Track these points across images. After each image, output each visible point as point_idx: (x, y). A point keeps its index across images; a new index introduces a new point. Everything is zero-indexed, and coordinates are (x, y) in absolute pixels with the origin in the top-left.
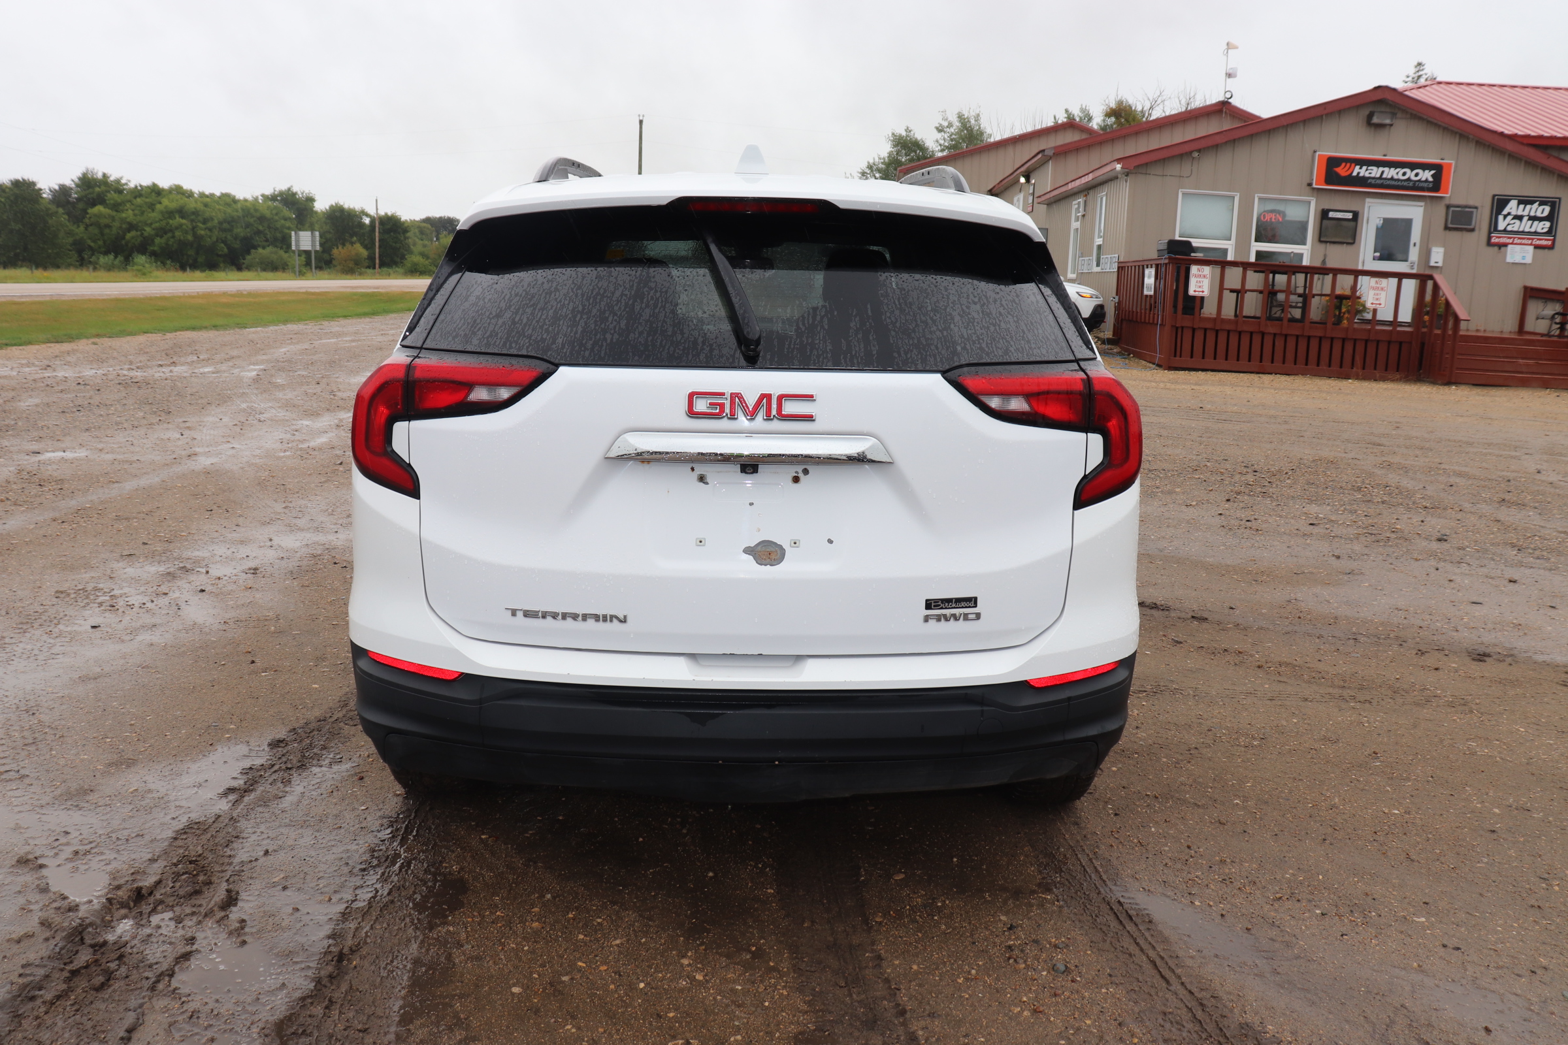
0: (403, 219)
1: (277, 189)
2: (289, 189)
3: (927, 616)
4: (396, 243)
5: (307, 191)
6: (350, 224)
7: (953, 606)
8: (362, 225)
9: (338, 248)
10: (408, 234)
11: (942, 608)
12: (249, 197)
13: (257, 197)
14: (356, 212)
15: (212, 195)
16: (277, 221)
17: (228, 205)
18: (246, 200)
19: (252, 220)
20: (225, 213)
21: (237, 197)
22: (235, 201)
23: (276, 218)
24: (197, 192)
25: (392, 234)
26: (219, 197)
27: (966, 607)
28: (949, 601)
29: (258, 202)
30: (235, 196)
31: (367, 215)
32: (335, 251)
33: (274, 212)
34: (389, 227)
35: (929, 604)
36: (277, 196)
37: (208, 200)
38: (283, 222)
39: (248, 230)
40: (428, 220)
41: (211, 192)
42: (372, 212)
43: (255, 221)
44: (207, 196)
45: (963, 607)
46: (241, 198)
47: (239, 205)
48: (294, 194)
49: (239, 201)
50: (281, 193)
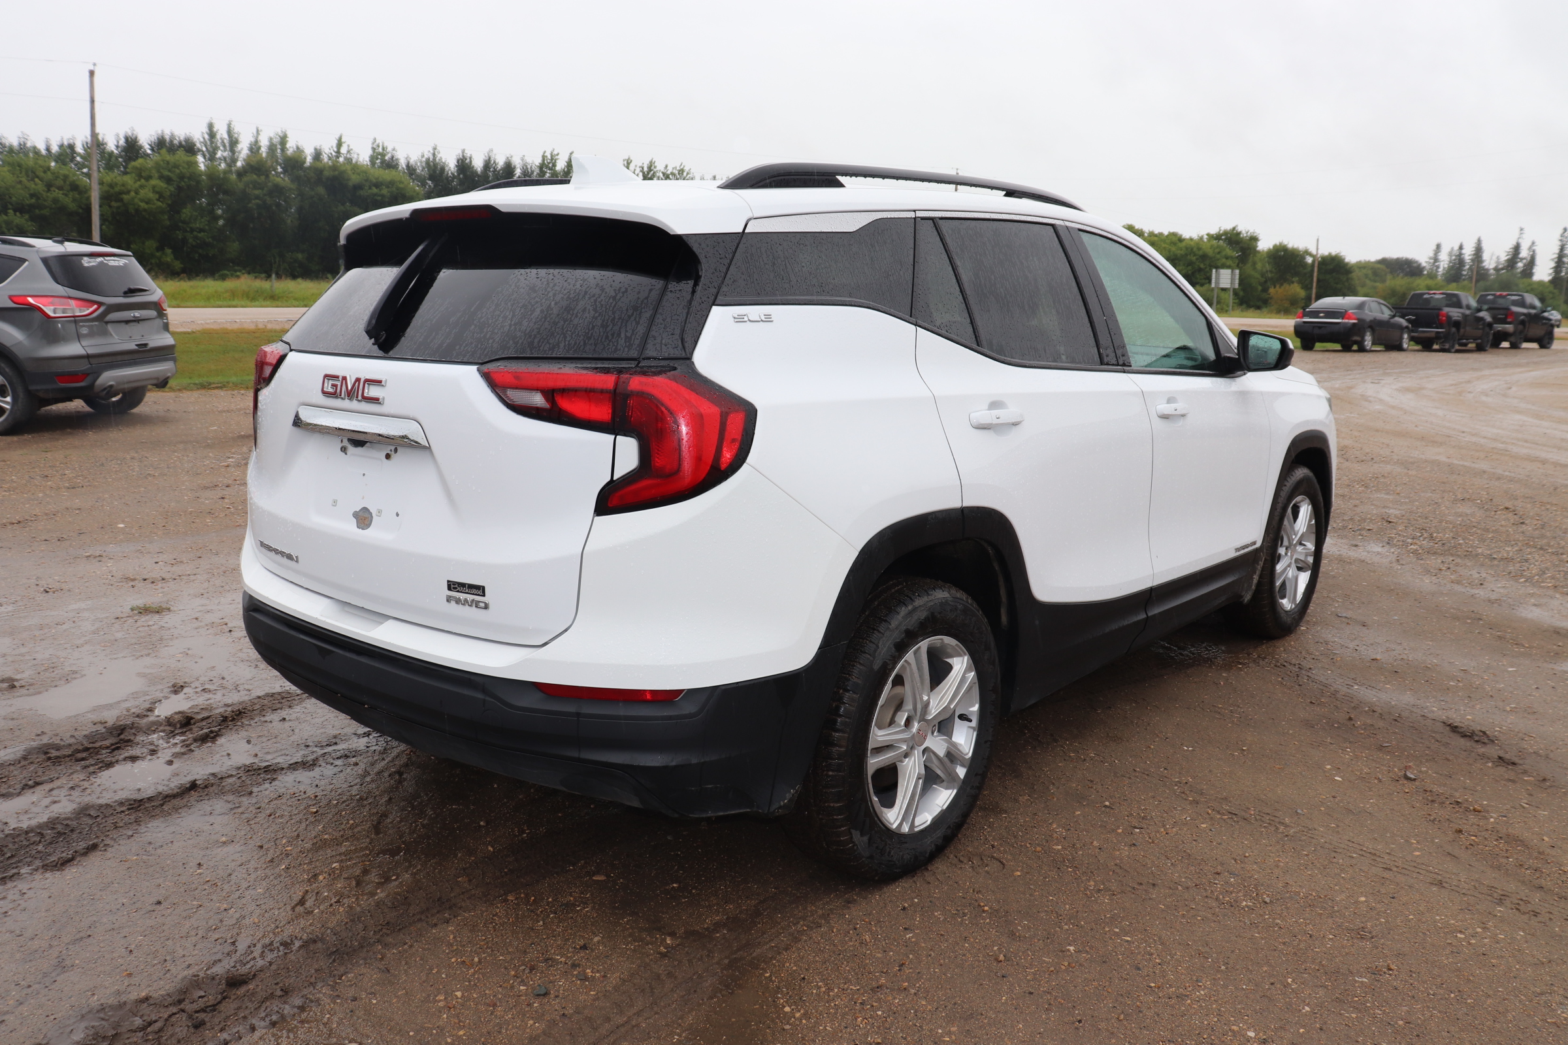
0: (1347, 260)
1: (1223, 229)
2: (1234, 228)
3: (450, 597)
4: (1337, 283)
5: (1251, 231)
6: (1293, 263)
7: (467, 591)
8: (1305, 265)
9: (1275, 287)
10: (1350, 276)
11: (458, 591)
12: (1195, 236)
13: (1202, 236)
14: (1300, 251)
15: (1161, 234)
16: (1218, 260)
17: (1174, 244)
18: (1191, 239)
19: (1194, 259)
20: (1169, 251)
21: (1183, 236)
22: (1181, 240)
23: (1218, 256)
24: (1147, 231)
25: (1334, 274)
26: (1167, 236)
27: (476, 595)
28: (463, 585)
29: (1203, 241)
30: (1181, 236)
31: (1311, 255)
32: (1272, 290)
33: (1217, 250)
34: (1331, 267)
35: (452, 586)
36: (1222, 235)
37: (1156, 238)
38: (1224, 260)
39: (1190, 268)
40: (1383, 261)
41: (1160, 231)
42: (1314, 252)
43: (1197, 259)
44: (1156, 236)
45: (473, 594)
46: (1188, 237)
47: (1183, 244)
48: (1239, 234)
49: (1184, 240)
50: (1226, 233)
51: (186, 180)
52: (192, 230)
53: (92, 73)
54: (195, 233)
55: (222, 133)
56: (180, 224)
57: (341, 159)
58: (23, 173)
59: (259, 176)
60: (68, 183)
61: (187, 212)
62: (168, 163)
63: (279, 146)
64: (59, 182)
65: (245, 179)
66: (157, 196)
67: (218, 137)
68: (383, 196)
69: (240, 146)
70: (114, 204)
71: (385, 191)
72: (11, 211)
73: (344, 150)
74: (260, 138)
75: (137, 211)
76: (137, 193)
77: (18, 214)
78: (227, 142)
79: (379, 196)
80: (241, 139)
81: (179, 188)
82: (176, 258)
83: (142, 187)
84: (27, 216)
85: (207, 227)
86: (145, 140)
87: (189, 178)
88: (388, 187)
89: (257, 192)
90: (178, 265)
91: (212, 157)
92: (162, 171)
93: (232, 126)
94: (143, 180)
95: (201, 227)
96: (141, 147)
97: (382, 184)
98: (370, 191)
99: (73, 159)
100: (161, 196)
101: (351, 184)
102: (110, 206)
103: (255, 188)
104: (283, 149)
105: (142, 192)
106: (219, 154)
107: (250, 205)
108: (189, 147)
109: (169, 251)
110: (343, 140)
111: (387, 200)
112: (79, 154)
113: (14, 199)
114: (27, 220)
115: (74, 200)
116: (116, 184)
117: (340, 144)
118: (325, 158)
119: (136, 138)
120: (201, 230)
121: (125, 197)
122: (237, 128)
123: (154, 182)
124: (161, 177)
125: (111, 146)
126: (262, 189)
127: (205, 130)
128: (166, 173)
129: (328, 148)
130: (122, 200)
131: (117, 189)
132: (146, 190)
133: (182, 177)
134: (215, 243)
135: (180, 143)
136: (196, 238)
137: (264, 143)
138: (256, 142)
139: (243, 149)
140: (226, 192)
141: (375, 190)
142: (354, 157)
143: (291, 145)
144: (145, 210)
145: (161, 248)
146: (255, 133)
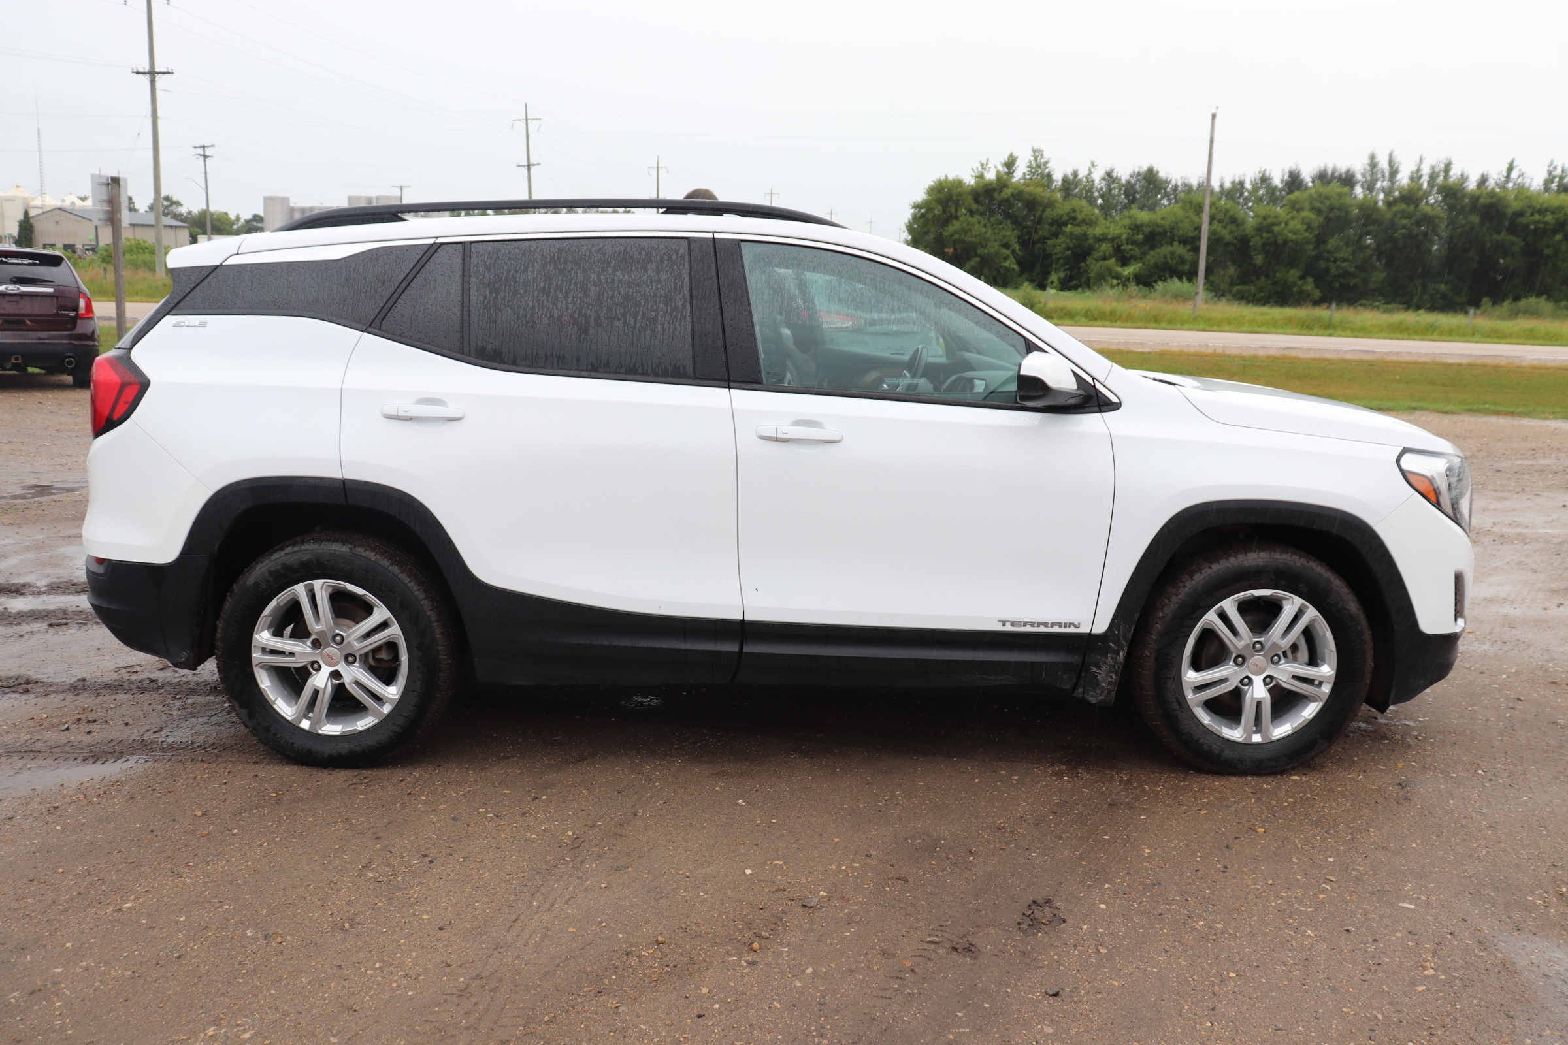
51: (1335, 211)
52: (1336, 260)
53: (1214, 116)
54: (1338, 263)
55: (1384, 164)
56: (1325, 254)
57: (1510, 185)
58: (1193, 209)
59: (1408, 205)
60: (1228, 216)
61: (1332, 243)
62: (1321, 195)
63: (1442, 174)
64: (1221, 216)
65: (1394, 209)
66: (1305, 227)
67: (1379, 167)
68: (1546, 223)
69: (1399, 176)
70: (1265, 235)
71: (1549, 218)
72: (1176, 243)
73: (1514, 175)
74: (1423, 166)
75: (1285, 242)
76: (1287, 224)
77: (1181, 245)
78: (1387, 174)
79: (1542, 223)
80: (1401, 168)
81: (1328, 220)
82: (1317, 286)
83: (1293, 218)
84: (1189, 247)
85: (1351, 257)
86: (1307, 175)
87: (1339, 209)
88: (1553, 213)
89: (1404, 222)
90: (1317, 294)
91: (1370, 187)
92: (1314, 202)
93: (1394, 155)
94: (1294, 212)
95: (1346, 256)
96: (1302, 181)
97: (1546, 210)
98: (1531, 218)
99: (1242, 194)
100: (1309, 227)
101: (1510, 211)
102: (1261, 237)
103: (1402, 217)
104: (1446, 177)
105: (1292, 224)
106: (1379, 184)
107: (1395, 235)
108: (1348, 180)
109: (1310, 280)
110: (1515, 164)
111: (1551, 227)
112: (1247, 190)
113: (1181, 232)
114: (1189, 251)
115: (1231, 232)
116: (1269, 216)
117: (1510, 168)
118: (1491, 183)
119: (1299, 172)
120: (1345, 260)
121: (1276, 229)
122: (1398, 158)
123: (1304, 214)
124: (1312, 209)
125: (1277, 182)
126: (1410, 218)
127: (1366, 161)
128: (1317, 205)
129: (1496, 174)
130: (1272, 231)
131: (1269, 221)
132: (1295, 222)
133: (1331, 209)
134: (1358, 272)
135: (1340, 175)
136: (1338, 267)
137: (1426, 171)
138: (1418, 170)
139: (1403, 179)
140: (1375, 222)
141: (1537, 217)
142: (1527, 182)
143: (1455, 173)
144: (1292, 241)
145: (1302, 277)
146: (1418, 161)
